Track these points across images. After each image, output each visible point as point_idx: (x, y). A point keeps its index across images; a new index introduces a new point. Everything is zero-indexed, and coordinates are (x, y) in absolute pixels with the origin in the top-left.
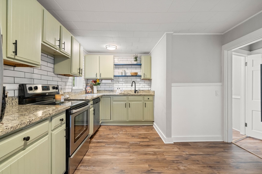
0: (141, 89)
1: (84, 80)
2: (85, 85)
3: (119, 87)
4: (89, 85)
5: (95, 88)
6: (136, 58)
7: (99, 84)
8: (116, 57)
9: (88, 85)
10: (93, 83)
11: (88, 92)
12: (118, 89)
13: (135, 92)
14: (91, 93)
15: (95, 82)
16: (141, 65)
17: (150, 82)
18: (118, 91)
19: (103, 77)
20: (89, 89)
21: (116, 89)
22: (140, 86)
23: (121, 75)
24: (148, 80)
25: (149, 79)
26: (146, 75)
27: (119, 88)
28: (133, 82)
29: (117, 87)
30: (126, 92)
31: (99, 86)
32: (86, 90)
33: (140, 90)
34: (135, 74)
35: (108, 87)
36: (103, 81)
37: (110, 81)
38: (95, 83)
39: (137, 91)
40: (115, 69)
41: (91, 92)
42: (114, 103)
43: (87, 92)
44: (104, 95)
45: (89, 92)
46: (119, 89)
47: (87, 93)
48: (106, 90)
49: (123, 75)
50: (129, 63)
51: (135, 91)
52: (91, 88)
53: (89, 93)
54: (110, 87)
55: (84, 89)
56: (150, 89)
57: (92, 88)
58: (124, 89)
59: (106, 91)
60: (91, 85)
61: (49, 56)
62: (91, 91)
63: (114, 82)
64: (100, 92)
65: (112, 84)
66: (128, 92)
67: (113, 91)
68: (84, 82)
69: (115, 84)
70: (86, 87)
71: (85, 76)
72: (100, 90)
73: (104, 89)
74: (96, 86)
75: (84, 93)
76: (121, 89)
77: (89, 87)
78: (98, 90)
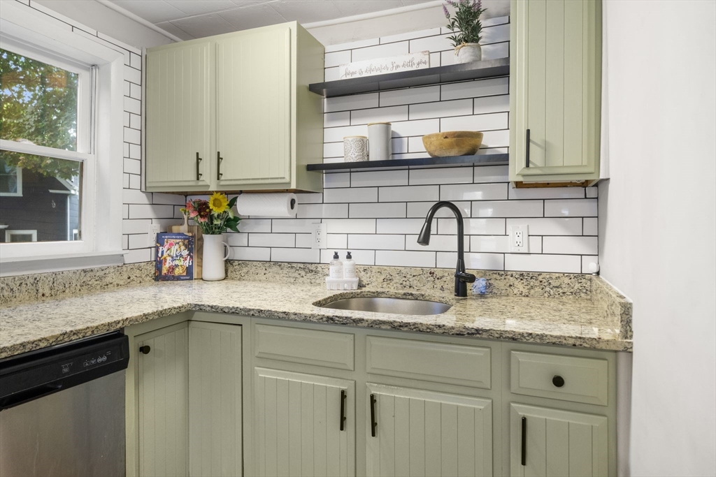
0: (515, 264)
1: (143, 198)
2: (155, 228)
3: (355, 242)
4: (184, 229)
5: (211, 245)
7: (232, 223)
9: (175, 228)
10: (195, 215)
11: (172, 269)
12: (336, 256)
13: (461, 291)
14: (191, 279)
15: (203, 209)
17: (594, 204)
18: (339, 272)
20: (175, 252)
21: (327, 257)
22: (509, 244)
23: (353, 157)
24: (579, 192)
25: (585, 184)
26: (546, 147)
27: (343, 255)
28: (435, 209)
30: (397, 279)
31: (240, 239)
32: (159, 263)
33: (503, 273)
34: (451, 146)
35: (288, 240)
36: (246, 207)
38: (203, 221)
39: (472, 279)
40: (331, 120)
41: (189, 270)
42: (263, 373)
43: (161, 270)
45: (178, 272)
46: (349, 256)
47: (161, 276)
48: (276, 263)
49: (376, 154)
50: (411, 63)
51: (463, 281)
52: (190, 250)
53: (178, 278)
54: (302, 241)
55: (149, 256)
56: (590, 266)
57: (194, 246)
58: (384, 260)
59: (276, 269)
60: (190, 229)
62: (187, 263)
63: (324, 211)
64: (245, 270)
65: (308, 226)
66: (415, 283)
67: (312, 268)
68: (148, 211)
69: (329, 226)
70: (160, 239)
71: (144, 173)
72: (244, 263)
73: (263, 255)
74: (217, 238)
75: (129, 278)
76: (361, 258)
77: (178, 243)
78: (228, 262)
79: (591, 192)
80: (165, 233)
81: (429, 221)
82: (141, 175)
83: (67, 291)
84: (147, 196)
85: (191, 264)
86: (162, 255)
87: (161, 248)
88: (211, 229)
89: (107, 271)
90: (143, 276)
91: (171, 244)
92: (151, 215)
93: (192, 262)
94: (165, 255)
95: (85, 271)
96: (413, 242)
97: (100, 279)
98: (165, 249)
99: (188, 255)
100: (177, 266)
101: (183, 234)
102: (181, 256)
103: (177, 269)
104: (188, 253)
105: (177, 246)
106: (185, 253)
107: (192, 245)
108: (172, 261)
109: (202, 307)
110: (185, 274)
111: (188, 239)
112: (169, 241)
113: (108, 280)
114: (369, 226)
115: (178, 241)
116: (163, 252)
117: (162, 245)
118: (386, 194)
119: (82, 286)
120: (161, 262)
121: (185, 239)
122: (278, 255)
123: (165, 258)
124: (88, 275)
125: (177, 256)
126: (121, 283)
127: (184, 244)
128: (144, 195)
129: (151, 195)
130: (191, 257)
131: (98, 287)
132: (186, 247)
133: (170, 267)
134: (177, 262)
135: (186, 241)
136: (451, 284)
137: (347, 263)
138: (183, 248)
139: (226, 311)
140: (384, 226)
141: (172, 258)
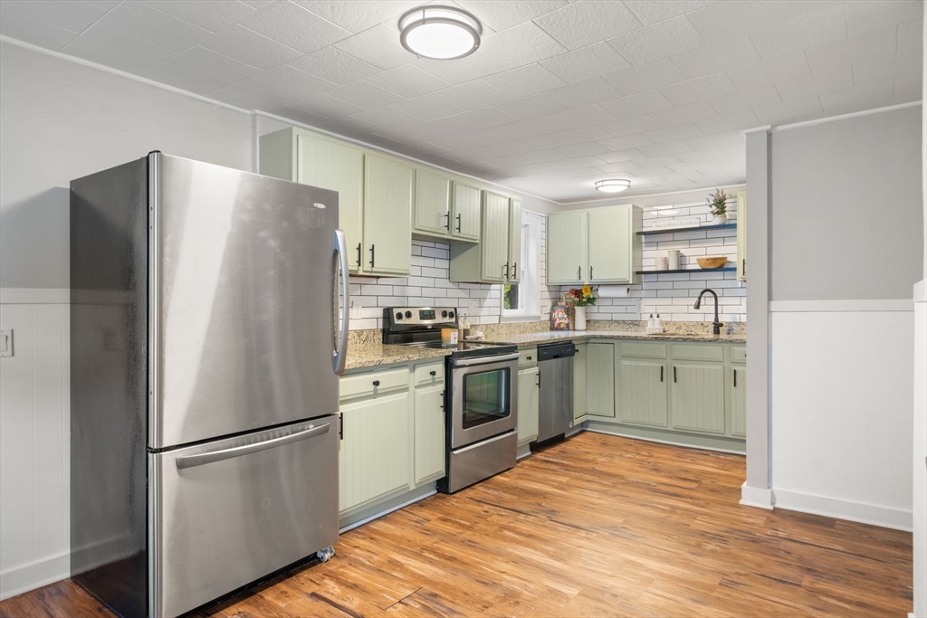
1: (546, 288)
2: (549, 303)
3: (660, 310)
4: (563, 303)
5: (579, 311)
6: (720, 205)
7: (591, 301)
9: (559, 304)
10: (573, 297)
11: (559, 324)
12: (651, 316)
13: (717, 331)
14: (569, 330)
15: (578, 293)
16: (734, 226)
18: (653, 324)
19: (597, 277)
20: (560, 316)
21: (646, 317)
23: (661, 268)
27: (655, 316)
28: (703, 293)
29: (652, 310)
30: (684, 327)
31: (594, 309)
32: (552, 320)
33: (738, 323)
35: (623, 309)
36: (602, 292)
37: (622, 292)
38: (577, 299)
39: (722, 325)
40: (646, 246)
41: (568, 325)
42: (625, 362)
43: (554, 325)
44: (595, 337)
45: (562, 326)
46: (658, 316)
47: (554, 328)
48: (615, 321)
49: (672, 267)
50: (690, 223)
51: (717, 326)
52: (568, 315)
53: (562, 329)
54: (630, 309)
55: (547, 318)
57: (570, 313)
58: (675, 318)
59: (616, 324)
60: (567, 304)
61: (437, 245)
62: (566, 322)
63: (643, 293)
64: (598, 325)
65: (634, 301)
66: (693, 329)
67: (637, 323)
68: (547, 295)
69: (645, 302)
70: (553, 310)
71: (547, 276)
72: (597, 321)
73: (608, 317)
74: (583, 308)
75: (543, 328)
76: (664, 318)
78: (588, 321)
80: (554, 305)
81: (700, 298)
82: (545, 277)
85: (569, 322)
86: (554, 317)
87: (554, 314)
88: (580, 304)
89: (537, 324)
90: (547, 327)
91: (559, 312)
92: (549, 297)
93: (570, 320)
94: (556, 317)
96: (692, 309)
97: (535, 327)
98: (556, 314)
100: (562, 323)
101: (564, 307)
102: (564, 318)
105: (561, 313)
106: (566, 316)
107: (568, 312)
110: (565, 327)
111: (567, 309)
112: (557, 310)
114: (668, 301)
115: (562, 310)
117: (554, 312)
118: (677, 285)
121: (565, 309)
122: (616, 317)
123: (556, 319)
125: (562, 318)
126: (540, 330)
129: (548, 286)
130: (569, 318)
132: (566, 313)
134: (562, 321)
136: (711, 328)
137: (657, 319)
138: (564, 313)
139: (608, 337)
140: (676, 301)
141: (559, 319)
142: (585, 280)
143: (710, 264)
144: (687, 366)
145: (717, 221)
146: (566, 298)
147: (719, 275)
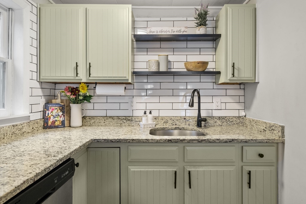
0: (216, 114)
1: (38, 85)
2: (42, 101)
3: (150, 107)
4: (58, 101)
5: (75, 109)
6: (202, 18)
7: (87, 98)
8: (139, 17)
9: (54, 101)
10: (69, 94)
11: (54, 122)
12: (145, 113)
13: (200, 125)
14: (64, 127)
15: (74, 91)
17: (243, 91)
18: (147, 120)
19: (97, 74)
20: (55, 114)
21: (139, 113)
22: (214, 106)
24: (238, 86)
25: (240, 84)
26: (239, 70)
27: (148, 112)
29: (143, 106)
30: (170, 122)
31: (88, 106)
32: (45, 119)
33: (212, 117)
35: (117, 106)
36: (100, 90)
37: (119, 90)
38: (73, 97)
39: (205, 120)
40: (137, 51)
41: (63, 123)
43: (47, 123)
45: (57, 124)
46: (150, 113)
47: (47, 126)
48: (110, 117)
49: (163, 69)
50: (180, 31)
51: (200, 121)
52: (63, 112)
53: (57, 127)
54: (123, 106)
55: (39, 116)
56: (242, 113)
57: (66, 110)
58: (163, 114)
59: (110, 120)
60: (62, 101)
62: (62, 119)
63: (135, 92)
64: (93, 121)
65: (127, 99)
66: (178, 123)
67: (130, 118)
68: (39, 92)
69: (136, 100)
70: (46, 107)
71: (39, 71)
72: (93, 117)
73: (103, 113)
74: (79, 105)
75: (33, 128)
76: (155, 113)
77: (57, 109)
78: (84, 118)
79: (242, 87)
80: (48, 103)
81: (193, 97)
82: (37, 72)
83: (5, 138)
84: (39, 84)
85: (64, 119)
86: (48, 115)
87: (47, 111)
88: (76, 101)
89: (23, 125)
90: (39, 127)
91: (53, 109)
92: (41, 94)
93: (64, 118)
94: (50, 115)
95: (13, 126)
96: (186, 106)
97: (21, 129)
98: (50, 112)
99: (62, 115)
100: (56, 121)
101: (59, 104)
102: (58, 115)
103: (57, 122)
104: (62, 113)
105: (56, 111)
106: (61, 114)
107: (64, 110)
108: (54, 118)
109: (99, 140)
110: (61, 125)
111: (62, 106)
112: (51, 107)
113: (24, 130)
114: (156, 99)
115: (56, 107)
116: (48, 113)
117: (48, 110)
118: (163, 86)
119: (12, 134)
120: (47, 119)
121: (60, 106)
122: (110, 113)
123: (50, 117)
124: (16, 127)
125: (56, 116)
126: (30, 131)
127: (60, 109)
128: (38, 83)
129: (41, 83)
130: (64, 116)
131: (20, 135)
132: (61, 110)
133: (52, 121)
134: (56, 119)
135: (61, 108)
136: (194, 122)
137: (149, 116)
138: (59, 111)
139: (114, 141)
140: (163, 99)
141: (54, 116)
142: (83, 77)
143: (200, 67)
144: (201, 169)
145: (201, 31)
146: (61, 95)
147: (196, 78)
